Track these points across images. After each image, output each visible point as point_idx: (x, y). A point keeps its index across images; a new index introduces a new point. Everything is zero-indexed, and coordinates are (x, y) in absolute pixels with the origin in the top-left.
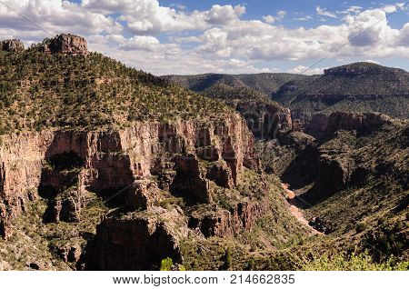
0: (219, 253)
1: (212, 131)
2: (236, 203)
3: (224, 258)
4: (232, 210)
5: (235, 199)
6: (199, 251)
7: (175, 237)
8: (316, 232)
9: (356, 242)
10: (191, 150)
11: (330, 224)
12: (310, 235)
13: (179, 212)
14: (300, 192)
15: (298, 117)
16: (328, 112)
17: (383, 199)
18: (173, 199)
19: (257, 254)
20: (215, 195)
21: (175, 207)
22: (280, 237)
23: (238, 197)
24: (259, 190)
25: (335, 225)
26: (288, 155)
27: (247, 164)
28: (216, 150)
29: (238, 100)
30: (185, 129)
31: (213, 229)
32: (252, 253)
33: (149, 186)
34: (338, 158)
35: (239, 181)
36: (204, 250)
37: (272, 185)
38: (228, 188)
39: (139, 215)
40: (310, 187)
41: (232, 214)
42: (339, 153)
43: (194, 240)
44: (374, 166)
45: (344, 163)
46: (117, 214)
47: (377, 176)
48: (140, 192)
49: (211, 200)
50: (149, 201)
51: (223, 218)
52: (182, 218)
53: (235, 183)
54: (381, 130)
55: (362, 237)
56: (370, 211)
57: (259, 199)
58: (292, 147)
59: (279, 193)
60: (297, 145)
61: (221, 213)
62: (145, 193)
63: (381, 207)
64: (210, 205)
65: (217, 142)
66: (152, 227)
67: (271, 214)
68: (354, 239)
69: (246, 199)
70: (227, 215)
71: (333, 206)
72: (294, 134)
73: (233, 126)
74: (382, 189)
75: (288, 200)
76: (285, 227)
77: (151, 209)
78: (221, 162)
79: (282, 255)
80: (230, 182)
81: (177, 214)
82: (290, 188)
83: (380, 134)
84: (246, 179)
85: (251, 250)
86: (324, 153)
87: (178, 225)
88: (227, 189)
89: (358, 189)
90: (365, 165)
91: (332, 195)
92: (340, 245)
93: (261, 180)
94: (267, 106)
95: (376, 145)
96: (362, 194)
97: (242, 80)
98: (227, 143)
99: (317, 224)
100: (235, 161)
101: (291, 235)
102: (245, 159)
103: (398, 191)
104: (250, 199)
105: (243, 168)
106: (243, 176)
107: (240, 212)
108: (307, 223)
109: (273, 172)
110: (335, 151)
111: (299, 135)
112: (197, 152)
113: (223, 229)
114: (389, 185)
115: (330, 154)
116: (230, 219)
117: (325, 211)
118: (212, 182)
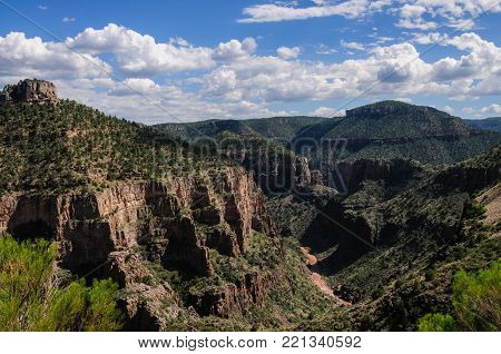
1: (211, 192)
2: (243, 274)
4: (238, 283)
5: (241, 268)
7: (161, 319)
8: (342, 302)
9: (372, 311)
10: (186, 212)
11: (358, 292)
12: (335, 306)
13: (166, 289)
14: (323, 256)
16: (353, 159)
18: (166, 273)
20: (218, 266)
21: (162, 283)
22: (299, 311)
23: (246, 267)
24: (272, 257)
25: (364, 293)
26: (309, 213)
27: (256, 226)
28: (217, 211)
30: (177, 187)
31: (216, 308)
33: (127, 259)
34: (364, 214)
35: (247, 247)
37: (290, 250)
38: (234, 256)
40: (334, 249)
41: (239, 287)
42: (366, 207)
43: (185, 322)
44: (404, 220)
45: (371, 218)
47: (408, 232)
48: (116, 266)
49: (213, 272)
50: (128, 277)
51: (227, 292)
52: (169, 296)
53: (241, 249)
54: (412, 178)
55: (378, 304)
57: (272, 267)
58: (311, 203)
59: (297, 259)
60: (318, 201)
61: (225, 285)
62: (123, 267)
63: (410, 268)
64: (211, 279)
65: (220, 206)
66: (132, 309)
67: (287, 284)
68: (369, 308)
69: (255, 269)
70: (232, 288)
71: (360, 270)
72: (315, 188)
73: (237, 182)
74: (415, 246)
75: (309, 266)
76: (304, 299)
77: (131, 286)
78: (224, 226)
80: (236, 249)
81: (164, 291)
82: (311, 253)
83: (412, 182)
84: (256, 244)
86: (349, 208)
87: (165, 304)
88: (231, 258)
89: (388, 248)
90: (394, 220)
91: (359, 257)
92: (354, 317)
93: (274, 244)
95: (406, 196)
96: (393, 254)
97: (250, 126)
98: (231, 203)
99: (343, 293)
100: (241, 223)
101: (312, 308)
102: (254, 220)
103: (431, 248)
104: (261, 268)
105: (251, 231)
106: (252, 241)
107: (248, 284)
108: (331, 293)
109: (291, 235)
110: (361, 205)
111: (320, 189)
112: (194, 214)
113: (228, 306)
114: (421, 241)
115: (355, 209)
116: (237, 294)
117: (352, 277)
118: (213, 250)
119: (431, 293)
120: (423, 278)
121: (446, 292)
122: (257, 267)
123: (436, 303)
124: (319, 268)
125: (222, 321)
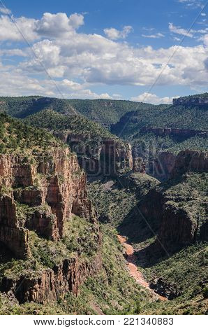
1: (34, 168)
2: (61, 260)
4: (55, 269)
5: (60, 254)
8: (158, 297)
10: (7, 190)
11: (175, 287)
12: (151, 301)
14: (140, 246)
15: (140, 155)
16: (176, 149)
20: (36, 249)
22: (115, 303)
23: (64, 252)
24: (90, 244)
25: (181, 289)
26: (129, 201)
27: (77, 211)
28: (39, 192)
29: (69, 131)
31: (31, 294)
34: (186, 207)
35: (66, 232)
37: (107, 237)
38: (52, 240)
40: (152, 240)
41: (56, 272)
42: (188, 200)
49: (30, 255)
51: (44, 278)
57: (90, 254)
58: (132, 191)
59: (115, 247)
60: (139, 189)
61: (42, 272)
64: (28, 262)
65: (40, 183)
67: (104, 274)
69: (73, 255)
70: (49, 274)
71: (177, 265)
72: (136, 175)
73: (62, 162)
75: (126, 256)
76: (120, 290)
78: (45, 208)
80: (55, 233)
82: (128, 242)
84: (75, 229)
86: (170, 199)
88: (50, 242)
91: (178, 251)
93: (93, 230)
94: (104, 139)
97: (75, 106)
98: (53, 183)
99: (160, 287)
100: (62, 206)
101: (128, 301)
102: (75, 205)
104: (79, 254)
105: (71, 215)
106: (72, 225)
107: (65, 270)
108: (147, 286)
109: (109, 221)
110: (182, 197)
112: (14, 193)
113: (44, 292)
115: (176, 201)
116: (53, 279)
117: (169, 271)
118: (33, 233)
122: (76, 253)
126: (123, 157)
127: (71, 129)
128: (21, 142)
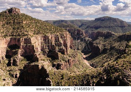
0: (61, 74)
2: (67, 59)
3: (62, 76)
4: (66, 62)
5: (67, 58)
6: (55, 74)
7: (47, 70)
8: (92, 67)
9: (101, 70)
10: (53, 43)
11: (96, 65)
12: (90, 69)
14: (87, 56)
15: (87, 33)
16: (96, 31)
17: (112, 57)
18: (48, 58)
19: (72, 74)
20: (61, 57)
21: (48, 61)
22: (81, 69)
23: (68, 58)
24: (74, 55)
25: (98, 65)
26: (84, 44)
27: (71, 47)
28: (61, 43)
30: (51, 37)
31: (60, 67)
32: (71, 74)
33: (39, 54)
34: (98, 45)
35: (68, 53)
36: (56, 74)
37: (79, 54)
38: (65, 55)
39: (36, 63)
40: (90, 54)
43: (53, 71)
44: (109, 48)
45: (100, 47)
46: (29, 63)
47: (110, 51)
48: (36, 56)
49: (60, 58)
50: (39, 59)
51: (63, 64)
52: (49, 64)
53: (67, 53)
54: (112, 37)
55: (103, 69)
56: (107, 61)
57: (74, 58)
58: (85, 42)
59: (81, 56)
60: (87, 42)
61: (63, 62)
62: (38, 57)
63: (110, 60)
64: (59, 60)
66: (40, 67)
67: (78, 62)
68: (101, 69)
69: (70, 58)
71: (97, 60)
73: (66, 36)
74: (111, 54)
75: (84, 58)
76: (82, 66)
77: (40, 62)
78: (63, 47)
79: (80, 75)
80: (66, 53)
81: (48, 63)
82: (84, 55)
83: (111, 38)
84: (71, 52)
85: (71, 73)
86: (94, 44)
87: (48, 66)
89: (104, 55)
90: (106, 47)
91: (97, 56)
92: (97, 71)
93: (75, 52)
94: (77, 30)
95: (110, 41)
96: (106, 56)
97: (70, 22)
98: (65, 41)
99: (92, 65)
100: (67, 47)
101: (84, 69)
103: (116, 55)
105: (70, 49)
107: (69, 62)
108: (89, 65)
109: (79, 50)
110: (98, 43)
111: (87, 38)
112: (55, 44)
113: (63, 67)
114: (113, 53)
115: (96, 44)
116: (66, 64)
117: (95, 61)
118: (60, 53)
119: (118, 67)
120: (115, 63)
121: (122, 67)
122: (71, 58)
123: (119, 69)
124: (86, 59)
125: (63, 71)
126: (82, 34)
127: (69, 27)
128: (56, 31)
